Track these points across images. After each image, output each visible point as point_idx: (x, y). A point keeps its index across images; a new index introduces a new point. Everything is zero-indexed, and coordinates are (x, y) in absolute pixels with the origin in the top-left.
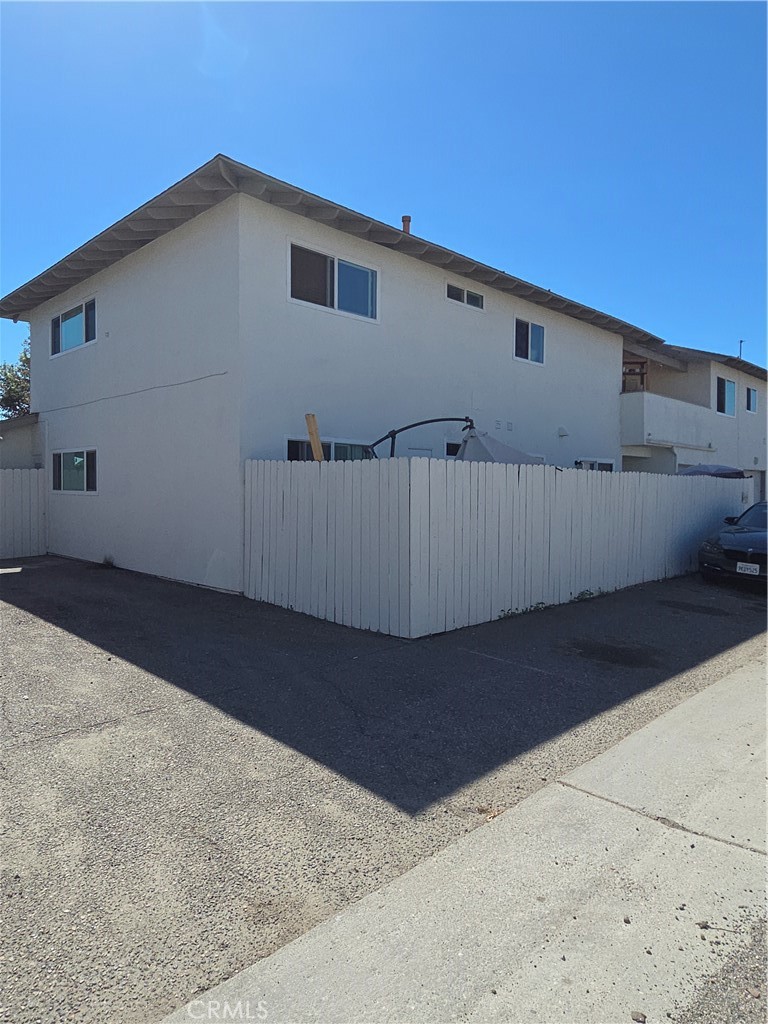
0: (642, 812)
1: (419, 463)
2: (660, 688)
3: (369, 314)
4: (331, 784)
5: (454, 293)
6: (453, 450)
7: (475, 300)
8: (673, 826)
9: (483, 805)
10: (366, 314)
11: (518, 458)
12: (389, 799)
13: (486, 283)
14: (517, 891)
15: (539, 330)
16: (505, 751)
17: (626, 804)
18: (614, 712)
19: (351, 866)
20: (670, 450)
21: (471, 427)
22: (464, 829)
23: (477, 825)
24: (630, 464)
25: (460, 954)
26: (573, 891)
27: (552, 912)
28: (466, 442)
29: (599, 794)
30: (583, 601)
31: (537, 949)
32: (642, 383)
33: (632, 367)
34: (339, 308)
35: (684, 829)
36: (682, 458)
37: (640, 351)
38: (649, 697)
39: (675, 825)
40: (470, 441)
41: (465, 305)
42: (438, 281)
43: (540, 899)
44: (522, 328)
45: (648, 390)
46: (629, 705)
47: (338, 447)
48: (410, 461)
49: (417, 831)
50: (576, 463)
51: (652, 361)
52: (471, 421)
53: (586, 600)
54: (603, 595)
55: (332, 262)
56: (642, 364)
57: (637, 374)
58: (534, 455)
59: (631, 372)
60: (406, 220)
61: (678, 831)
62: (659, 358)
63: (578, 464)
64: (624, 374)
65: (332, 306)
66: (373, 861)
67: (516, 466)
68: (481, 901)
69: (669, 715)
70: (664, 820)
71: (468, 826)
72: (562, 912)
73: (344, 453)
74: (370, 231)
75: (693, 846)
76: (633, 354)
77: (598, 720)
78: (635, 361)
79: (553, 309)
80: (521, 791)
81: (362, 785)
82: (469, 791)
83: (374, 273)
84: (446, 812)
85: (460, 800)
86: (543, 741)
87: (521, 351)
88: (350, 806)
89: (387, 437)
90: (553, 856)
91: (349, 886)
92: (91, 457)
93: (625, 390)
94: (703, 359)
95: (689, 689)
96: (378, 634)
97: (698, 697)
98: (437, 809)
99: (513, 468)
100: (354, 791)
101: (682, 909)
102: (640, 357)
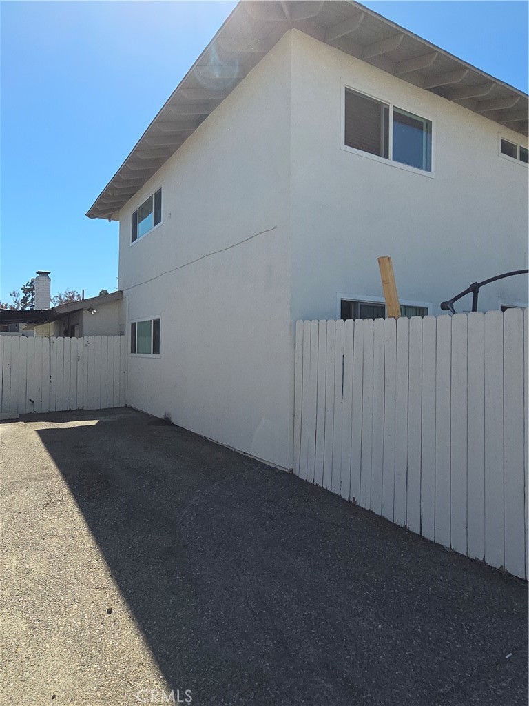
3: (424, 166)
5: (508, 149)
10: (420, 167)
34: (394, 159)
41: (518, 161)
55: (387, 111)
65: (387, 156)
83: (429, 123)
89: (466, 292)
92: (157, 323)
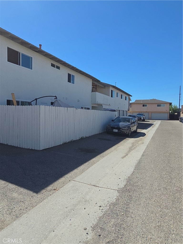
0: (90, 185)
1: (42, 107)
2: (96, 157)
3: (30, 68)
4: (15, 189)
5: (53, 65)
6: (52, 104)
7: (58, 68)
8: (96, 187)
9: (55, 188)
11: (68, 106)
12: (31, 190)
13: (61, 64)
14: (61, 207)
15: (73, 76)
16: (61, 175)
17: (87, 183)
18: (87, 163)
19: (19, 209)
20: (102, 105)
21: (56, 98)
22: (50, 194)
23: (53, 193)
24: (93, 108)
25: (46, 224)
26: (74, 204)
27: (69, 210)
28: (55, 102)
29: (82, 182)
30: (82, 139)
31: (65, 219)
32: (96, 90)
33: (94, 86)
34: (22, 66)
35: (98, 187)
36: (104, 107)
37: (95, 83)
38: (94, 159)
39: (97, 186)
40: (56, 102)
41: (55, 68)
42: (49, 62)
43: (66, 208)
44: (69, 75)
45: (97, 92)
46: (89, 161)
47: (21, 102)
48: (40, 106)
49: (38, 197)
50: (82, 107)
51: (98, 85)
52: (56, 97)
53: (83, 139)
54: (86, 137)
55: (20, 54)
56: (96, 86)
57: (95, 88)
58: (71, 105)
59: (94, 87)
60: (40, 45)
61: (97, 187)
62: (100, 85)
63: (82, 108)
64: (92, 88)
65: (20, 65)
66: (26, 206)
67: (67, 108)
68: (52, 211)
69: (98, 163)
70: (94, 186)
71: (51, 194)
72: (71, 209)
73: (23, 104)
74: (30, 47)
75: (100, 190)
76: (94, 84)
77: (83, 165)
78: (94, 85)
79: (76, 71)
80: (64, 183)
81: (24, 188)
82: (52, 186)
83: (32, 58)
84: (46, 191)
85: (49, 188)
86: (70, 172)
87: (69, 81)
88: (20, 193)
89: (35, 100)
90: (70, 197)
91: (19, 214)
93: (92, 91)
94: (109, 86)
95: (102, 157)
96: (32, 150)
97: (104, 158)
98: (43, 191)
99: (66, 108)
100: (22, 190)
101: (96, 204)
102: (96, 84)
